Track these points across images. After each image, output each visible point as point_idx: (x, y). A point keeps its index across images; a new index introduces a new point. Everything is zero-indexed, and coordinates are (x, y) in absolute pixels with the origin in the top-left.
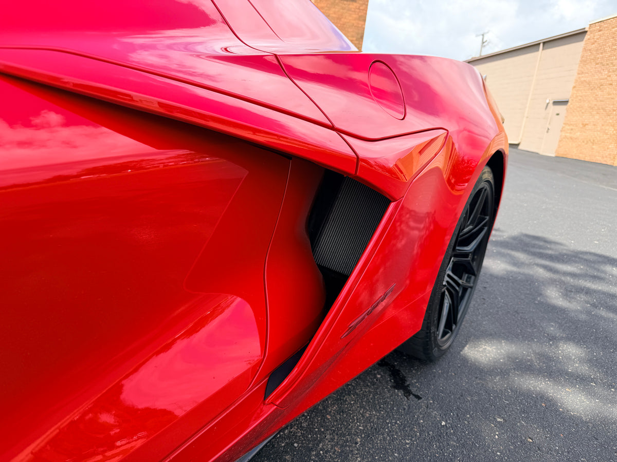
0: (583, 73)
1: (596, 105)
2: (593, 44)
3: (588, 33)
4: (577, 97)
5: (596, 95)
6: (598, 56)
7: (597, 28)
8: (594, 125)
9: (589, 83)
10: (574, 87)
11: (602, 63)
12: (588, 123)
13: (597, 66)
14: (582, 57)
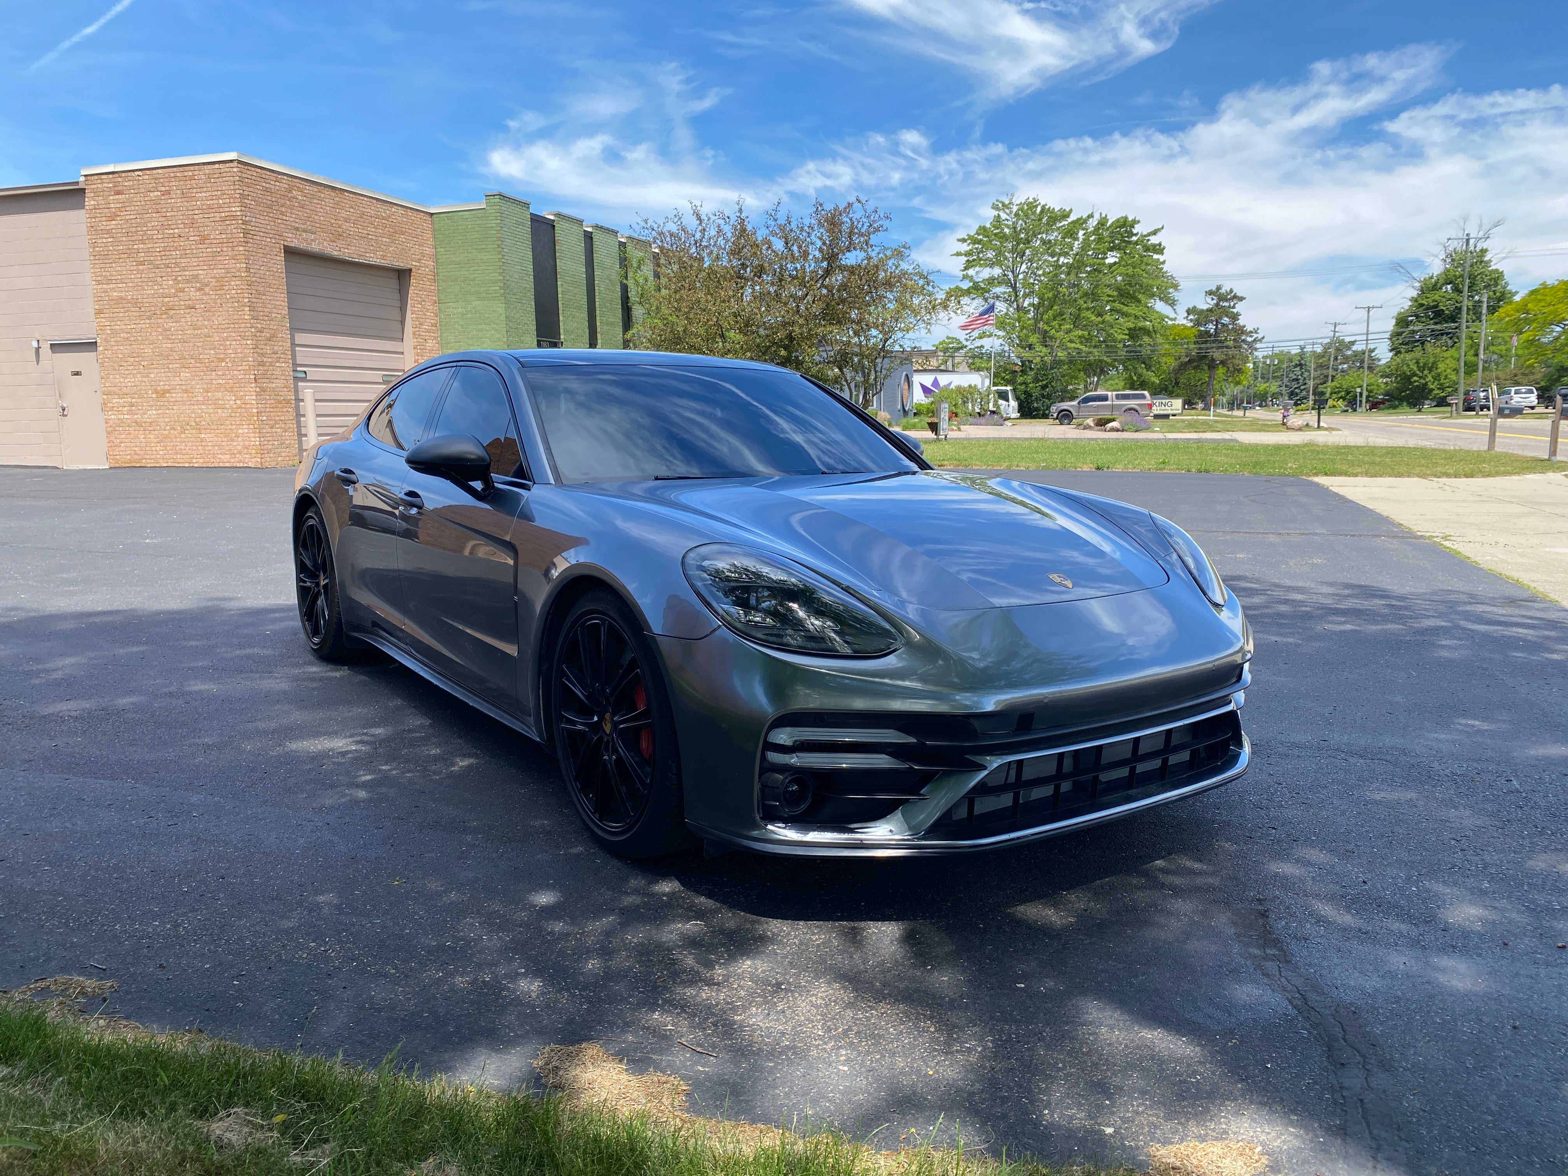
0: (109, 281)
1: (172, 349)
2: (111, 219)
3: (88, 194)
4: (114, 333)
5: (165, 330)
6: (136, 247)
7: (105, 185)
8: (186, 391)
9: (136, 303)
10: (99, 312)
11: (151, 262)
12: (167, 387)
13: (141, 267)
14: (94, 245)
